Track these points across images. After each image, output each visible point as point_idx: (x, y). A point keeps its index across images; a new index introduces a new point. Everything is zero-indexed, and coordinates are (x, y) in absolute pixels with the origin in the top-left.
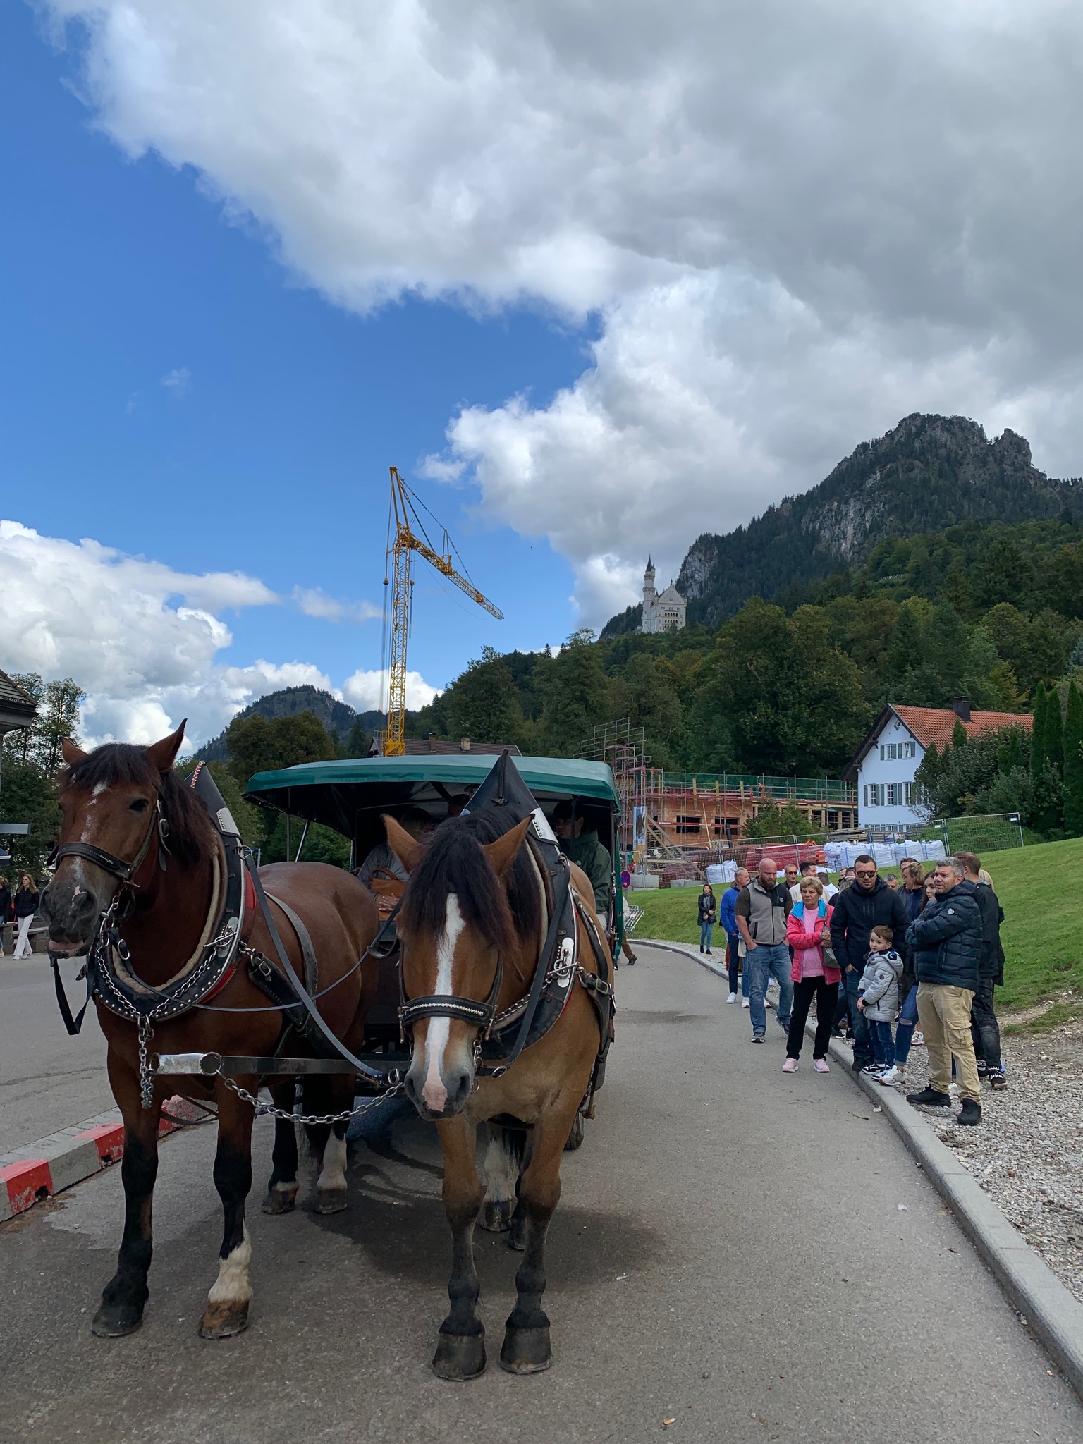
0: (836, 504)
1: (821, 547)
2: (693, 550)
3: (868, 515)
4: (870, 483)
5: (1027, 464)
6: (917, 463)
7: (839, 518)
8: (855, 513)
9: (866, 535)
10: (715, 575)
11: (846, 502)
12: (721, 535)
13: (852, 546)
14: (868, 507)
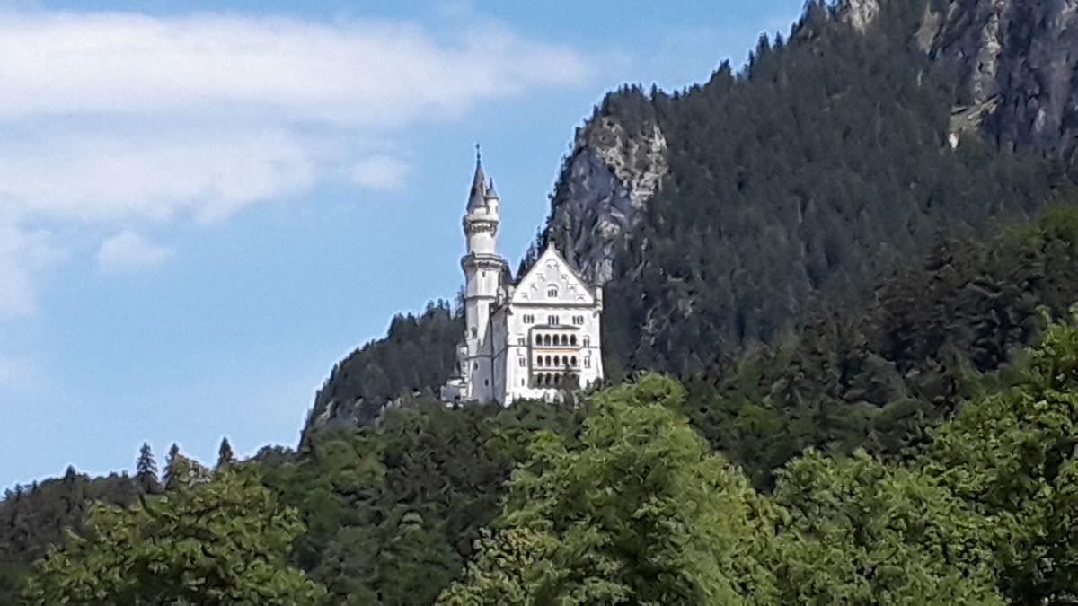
12: (669, 92)
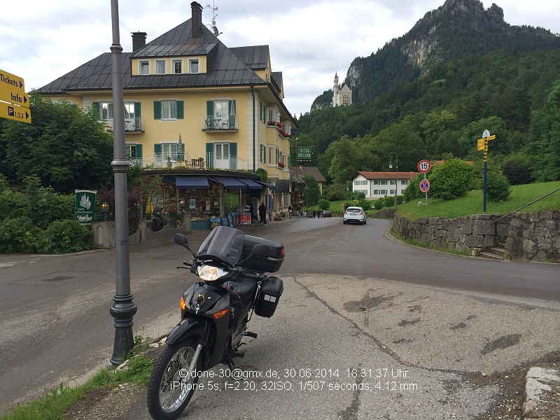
0: (415, 42)
1: (409, 62)
2: (352, 65)
3: (430, 47)
4: (431, 32)
5: (502, 20)
6: (452, 21)
7: (417, 48)
8: (424, 46)
9: (429, 56)
10: (362, 76)
11: (420, 41)
12: (364, 57)
13: (423, 61)
14: (430, 43)
